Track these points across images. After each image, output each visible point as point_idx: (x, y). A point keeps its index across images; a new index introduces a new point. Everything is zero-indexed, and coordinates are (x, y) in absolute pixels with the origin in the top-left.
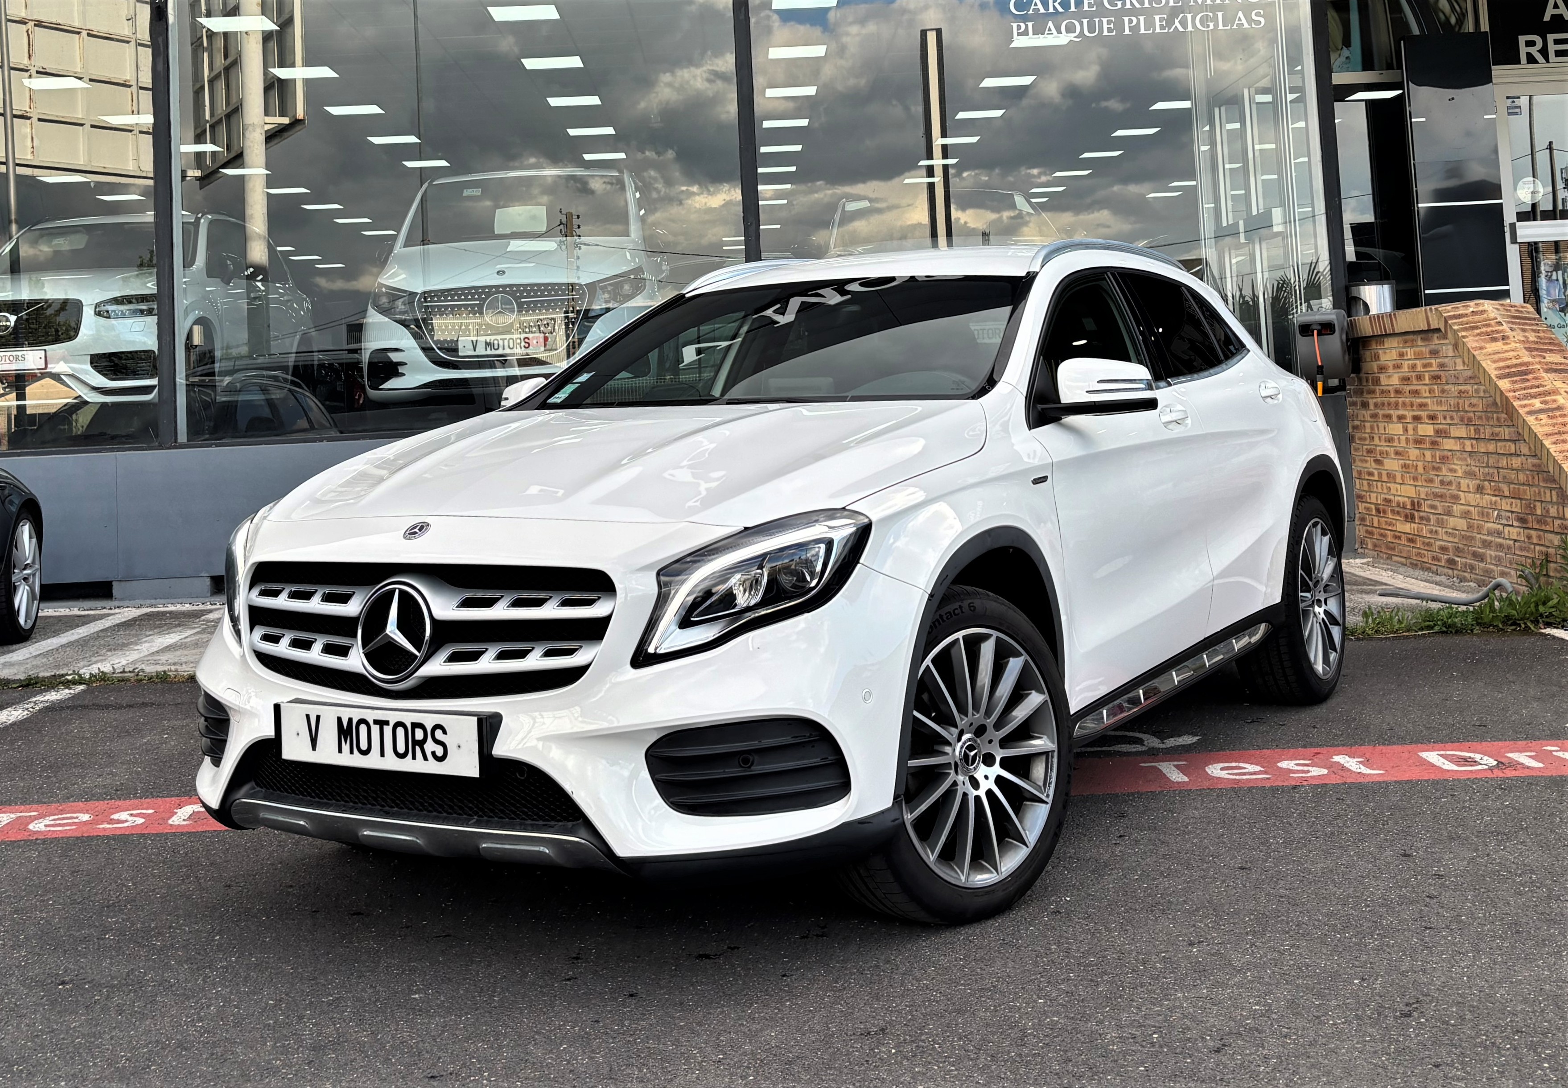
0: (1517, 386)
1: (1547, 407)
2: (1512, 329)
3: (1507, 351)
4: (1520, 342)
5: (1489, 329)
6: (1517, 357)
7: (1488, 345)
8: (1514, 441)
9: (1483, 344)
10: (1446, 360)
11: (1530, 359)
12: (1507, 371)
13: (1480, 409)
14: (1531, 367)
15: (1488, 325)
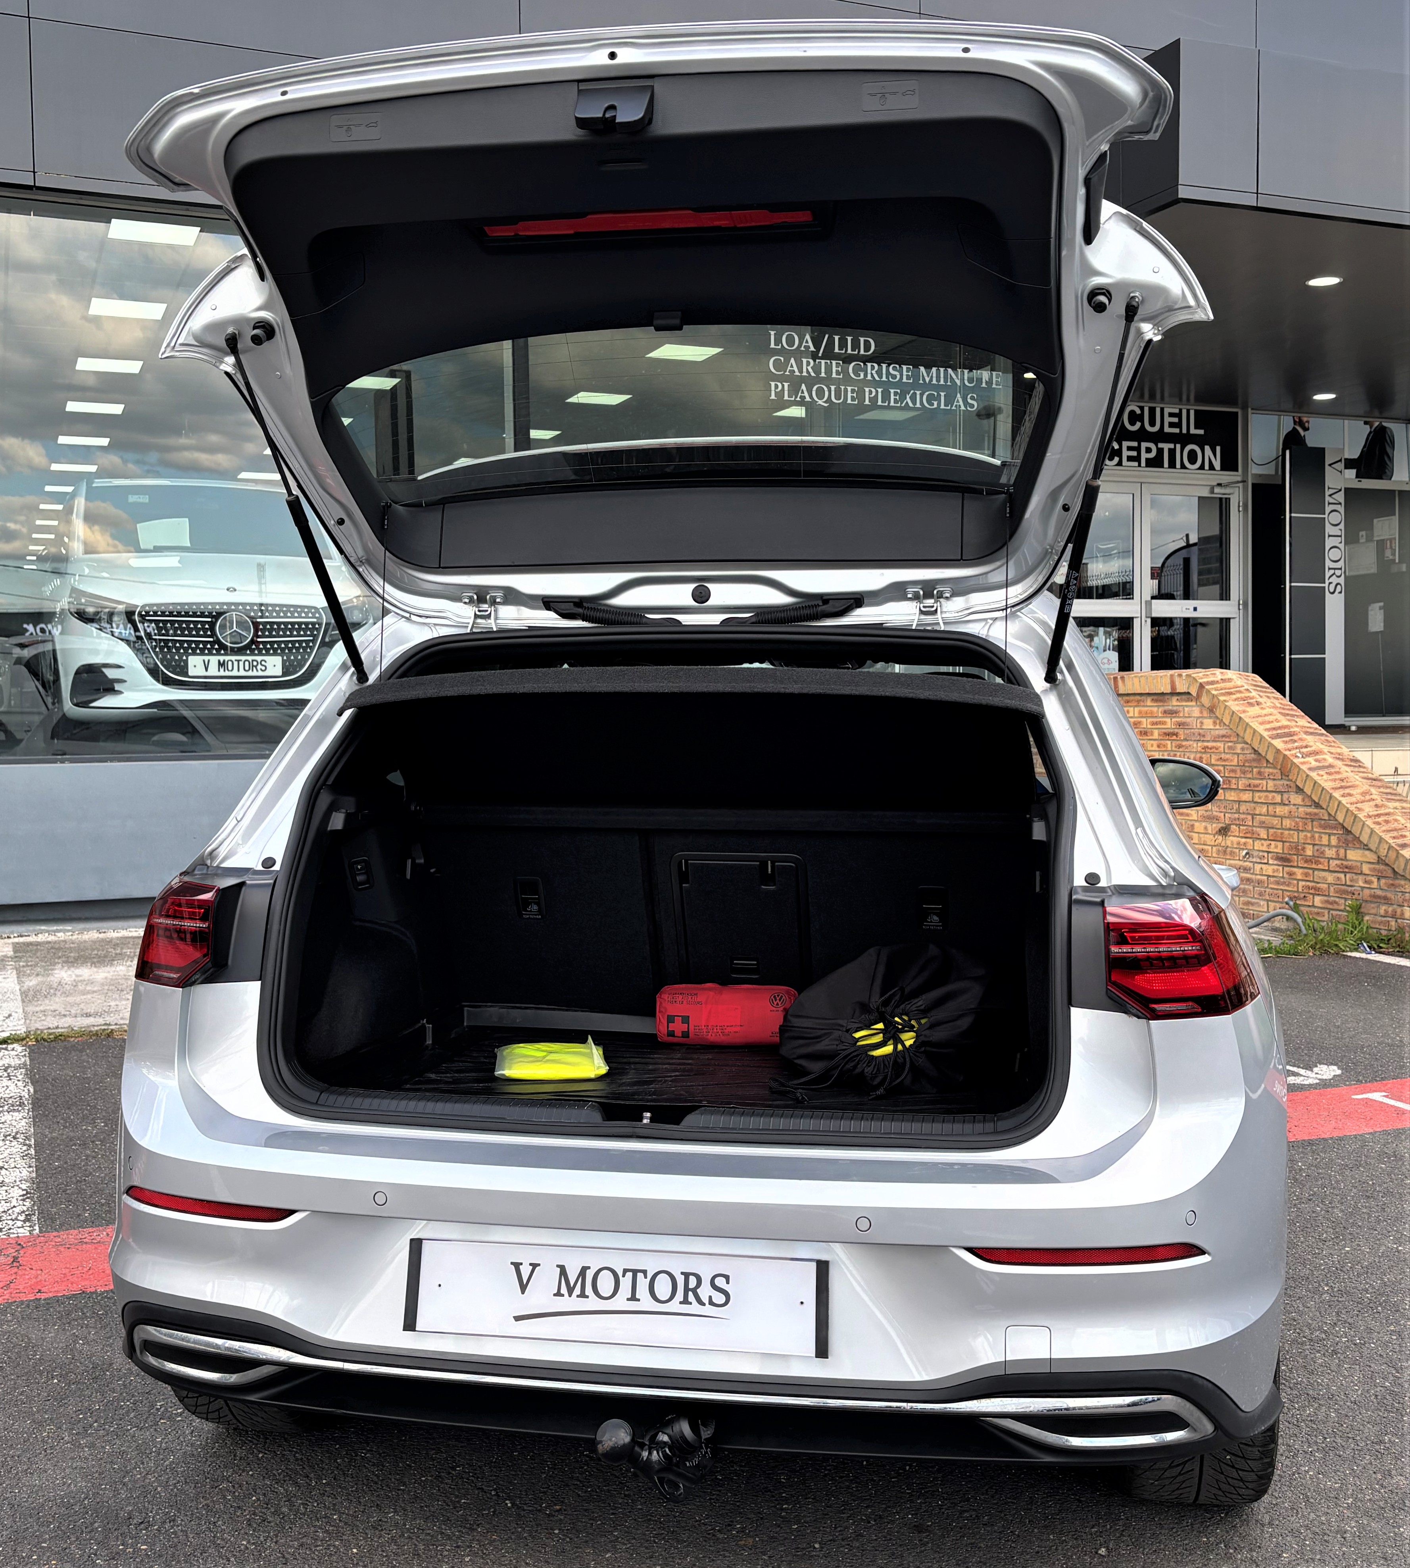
0: (1290, 746)
1: (1321, 764)
2: (1261, 697)
3: (1265, 715)
4: (1273, 707)
5: (1243, 695)
6: (1277, 721)
7: (1248, 709)
8: (1281, 793)
9: (1243, 708)
10: (1188, 720)
11: (1286, 723)
12: (1275, 732)
13: (1235, 763)
14: (1292, 730)
15: (1240, 692)
